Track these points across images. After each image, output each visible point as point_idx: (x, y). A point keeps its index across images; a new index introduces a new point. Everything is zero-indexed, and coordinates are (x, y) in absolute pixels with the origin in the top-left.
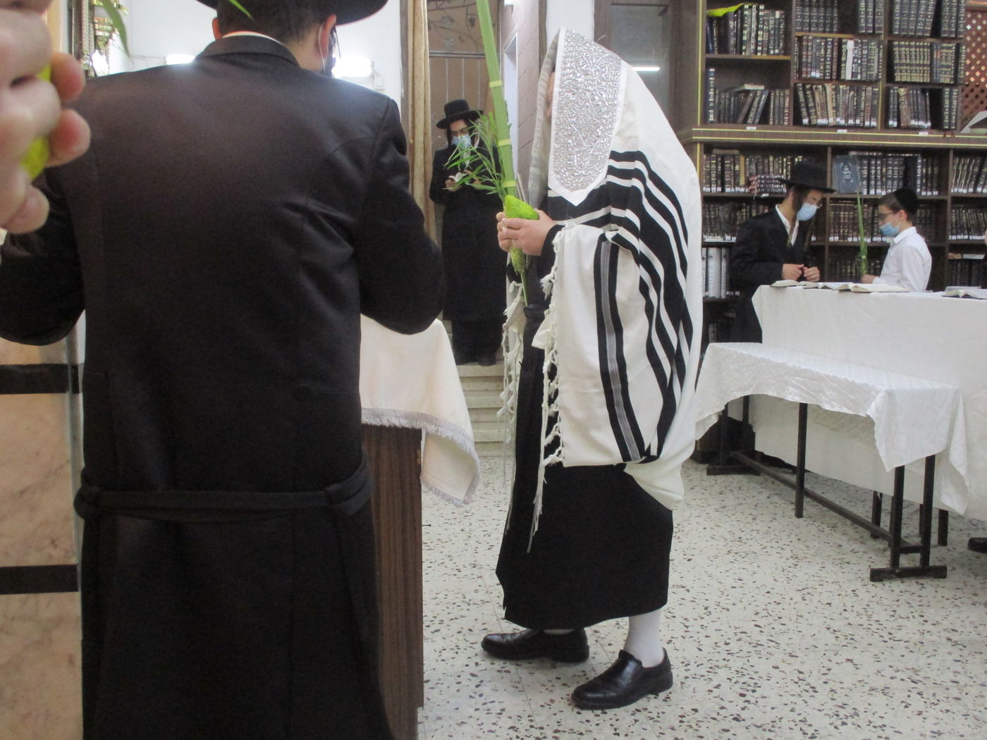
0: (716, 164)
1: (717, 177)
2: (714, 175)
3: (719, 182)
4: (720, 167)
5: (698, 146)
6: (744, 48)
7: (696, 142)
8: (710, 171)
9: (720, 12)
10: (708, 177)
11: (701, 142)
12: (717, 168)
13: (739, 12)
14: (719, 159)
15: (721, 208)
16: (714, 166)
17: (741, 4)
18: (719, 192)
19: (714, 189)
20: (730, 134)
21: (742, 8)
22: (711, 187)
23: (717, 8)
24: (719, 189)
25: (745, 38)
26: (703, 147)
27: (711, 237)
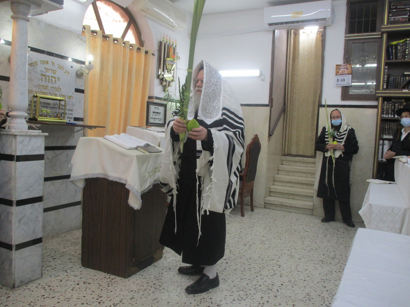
0: (392, 106)
1: (392, 111)
2: (390, 110)
3: (393, 113)
4: (393, 107)
5: (380, 99)
6: (406, 57)
7: (379, 97)
8: (389, 108)
9: (394, 43)
10: (387, 111)
11: (382, 97)
12: (392, 108)
13: (405, 42)
14: (393, 104)
15: (393, 124)
16: (390, 107)
17: (406, 39)
18: (392, 117)
19: (390, 116)
20: (394, 93)
21: (406, 41)
22: (388, 115)
23: (393, 42)
24: (392, 116)
25: (407, 53)
26: (382, 98)
27: (387, 136)
